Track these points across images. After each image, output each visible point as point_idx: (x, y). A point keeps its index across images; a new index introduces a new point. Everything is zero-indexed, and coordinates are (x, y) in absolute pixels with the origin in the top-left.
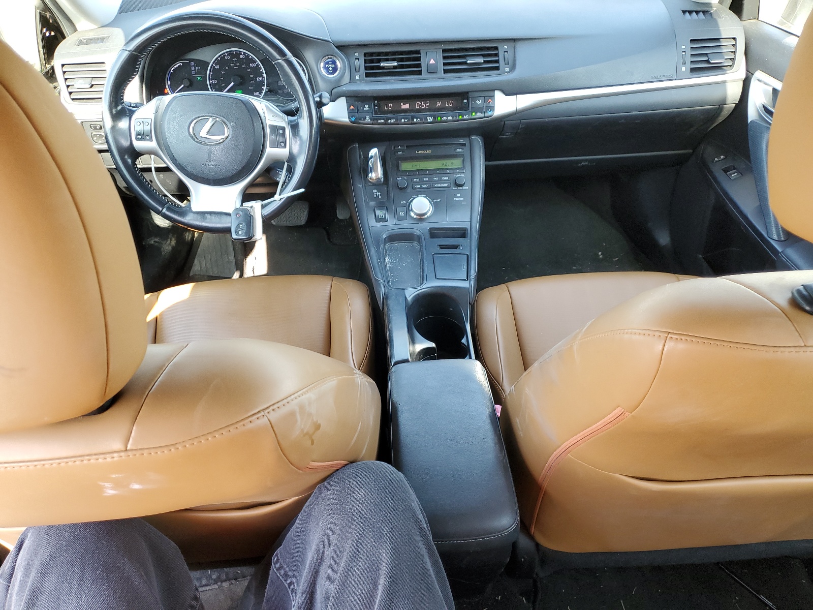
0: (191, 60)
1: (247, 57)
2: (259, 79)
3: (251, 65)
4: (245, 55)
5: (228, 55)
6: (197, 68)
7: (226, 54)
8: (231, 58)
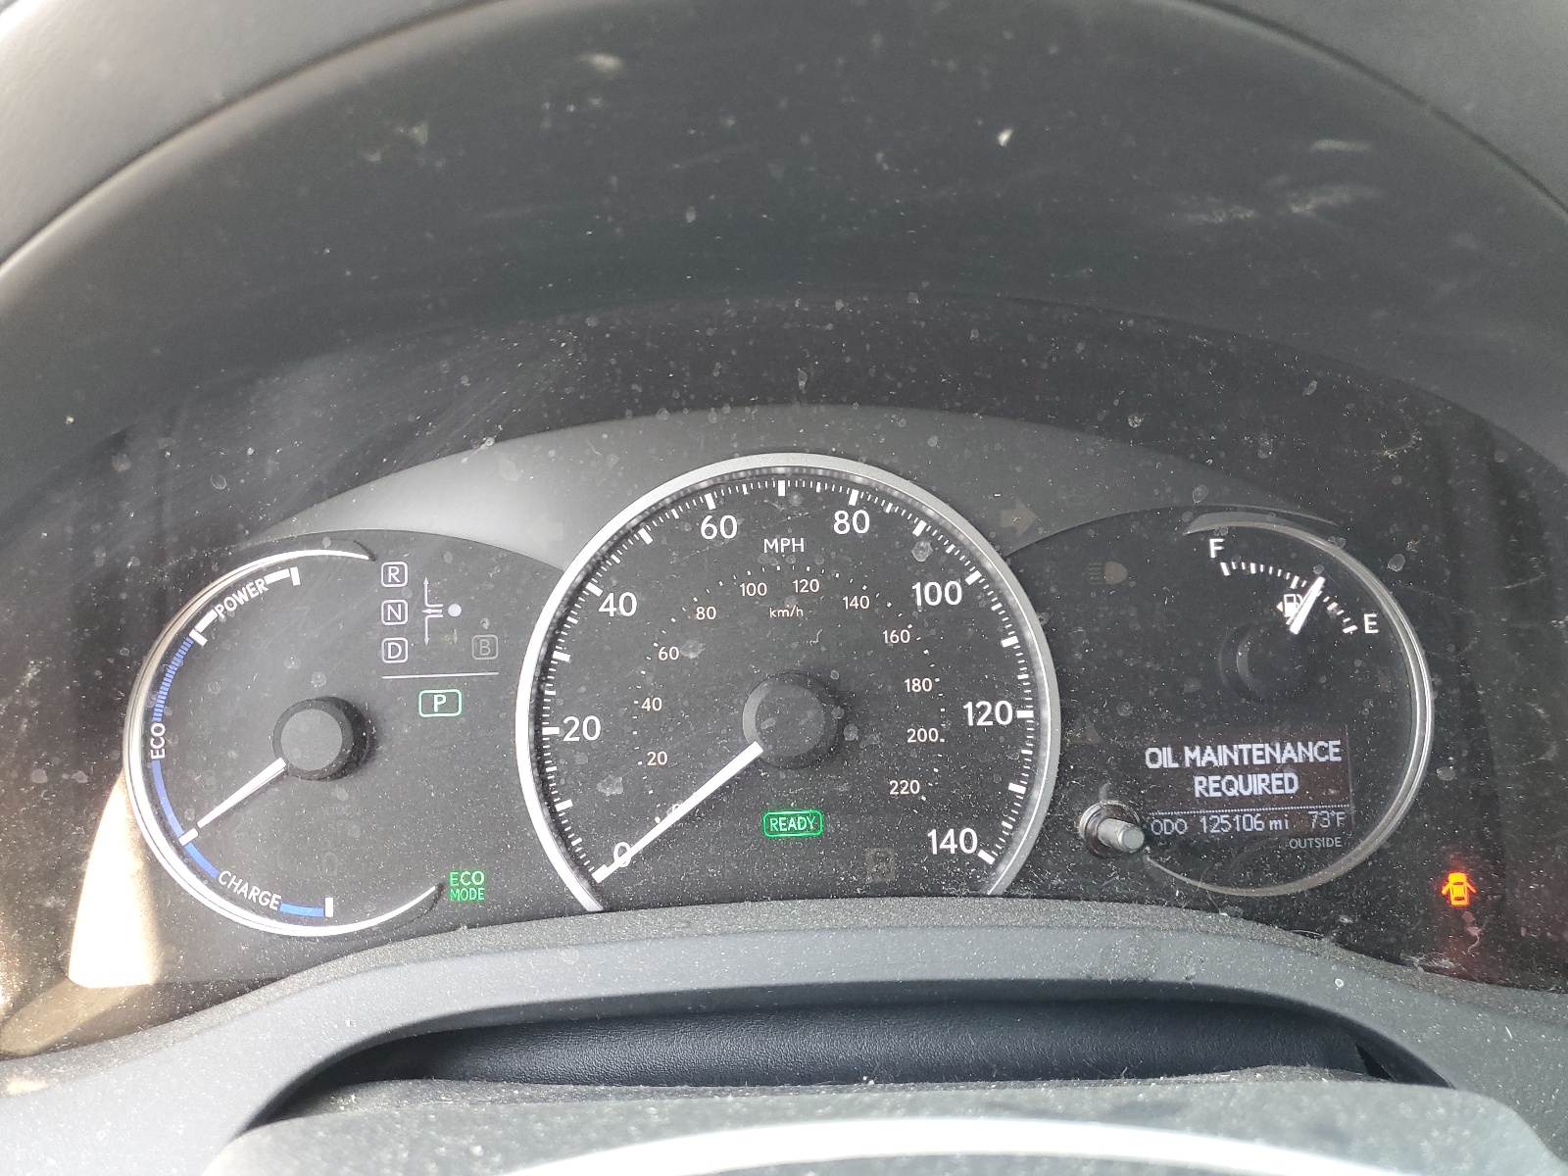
0: (378, 546)
1: (891, 527)
2: (984, 714)
3: (923, 593)
4: (875, 511)
5: (725, 506)
6: (433, 611)
7: (710, 501)
8: (751, 534)
